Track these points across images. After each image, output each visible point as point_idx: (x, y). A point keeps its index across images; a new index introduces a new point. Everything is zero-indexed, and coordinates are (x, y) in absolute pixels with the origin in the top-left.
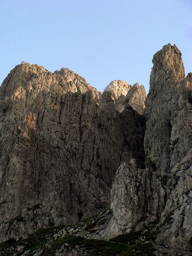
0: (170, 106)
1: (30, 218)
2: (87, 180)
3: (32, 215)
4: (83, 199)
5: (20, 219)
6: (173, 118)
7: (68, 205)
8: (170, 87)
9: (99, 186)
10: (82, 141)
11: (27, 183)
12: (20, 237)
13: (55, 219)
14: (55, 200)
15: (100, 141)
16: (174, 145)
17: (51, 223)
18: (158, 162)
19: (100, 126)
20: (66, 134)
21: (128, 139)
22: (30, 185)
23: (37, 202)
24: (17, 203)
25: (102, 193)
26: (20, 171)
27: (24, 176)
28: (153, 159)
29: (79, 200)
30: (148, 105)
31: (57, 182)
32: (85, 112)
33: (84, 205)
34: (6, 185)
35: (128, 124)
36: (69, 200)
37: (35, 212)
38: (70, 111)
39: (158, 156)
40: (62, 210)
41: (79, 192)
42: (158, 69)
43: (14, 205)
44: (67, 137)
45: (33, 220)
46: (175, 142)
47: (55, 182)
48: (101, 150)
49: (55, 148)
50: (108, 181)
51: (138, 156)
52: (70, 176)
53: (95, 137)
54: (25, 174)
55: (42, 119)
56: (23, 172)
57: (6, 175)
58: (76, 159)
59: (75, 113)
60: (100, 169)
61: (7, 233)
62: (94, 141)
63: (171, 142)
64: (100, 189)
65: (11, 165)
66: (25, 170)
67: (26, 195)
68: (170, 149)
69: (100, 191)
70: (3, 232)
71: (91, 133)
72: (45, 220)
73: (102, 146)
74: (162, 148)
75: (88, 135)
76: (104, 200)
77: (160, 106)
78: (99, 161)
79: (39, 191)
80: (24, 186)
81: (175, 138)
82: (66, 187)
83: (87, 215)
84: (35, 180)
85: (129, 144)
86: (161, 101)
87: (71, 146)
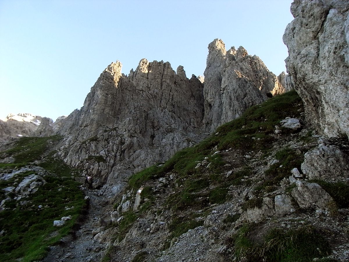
0: (219, 69)
1: (104, 138)
2: (163, 113)
3: (107, 136)
4: (156, 124)
5: (95, 139)
6: (223, 73)
7: (143, 129)
8: (219, 59)
9: (171, 117)
10: (162, 89)
11: (107, 110)
12: (90, 155)
13: (126, 139)
14: (130, 124)
15: (175, 91)
16: (224, 91)
17: (122, 143)
18: (213, 102)
19: (175, 83)
20: (151, 84)
21: (194, 94)
22: (111, 112)
23: (115, 126)
24: (94, 125)
25: (173, 122)
26: (102, 101)
27: (105, 105)
28: (209, 100)
29: (153, 126)
30: (206, 75)
31: (134, 111)
32: (165, 73)
33: (157, 130)
34: (89, 112)
35: (194, 86)
36: (144, 125)
37: (110, 133)
38: (155, 72)
39: (213, 98)
40: (136, 132)
41: (152, 119)
42: (211, 51)
43: (92, 127)
44: (151, 87)
45: (106, 140)
46: (224, 89)
47: (133, 111)
48: (175, 96)
49: (140, 91)
50: (179, 115)
51: (200, 104)
52: (150, 110)
53: (171, 88)
54: (106, 103)
55: (136, 76)
56: (104, 102)
57: (91, 104)
58: (156, 100)
59: (158, 73)
60: (174, 107)
61: (78, 152)
62: (171, 90)
63: (222, 89)
64: (172, 119)
65: (95, 97)
66: (106, 100)
67: (106, 120)
68: (221, 94)
69: (171, 120)
70: (74, 151)
71: (168, 85)
72: (117, 139)
73: (176, 93)
74: (216, 93)
75: (166, 86)
76: (174, 127)
77: (214, 70)
78: (173, 102)
79: (118, 117)
80: (105, 113)
81: (224, 86)
82: (142, 115)
83: (159, 137)
84: (116, 109)
85: (194, 97)
86: (214, 67)
87: (154, 92)
